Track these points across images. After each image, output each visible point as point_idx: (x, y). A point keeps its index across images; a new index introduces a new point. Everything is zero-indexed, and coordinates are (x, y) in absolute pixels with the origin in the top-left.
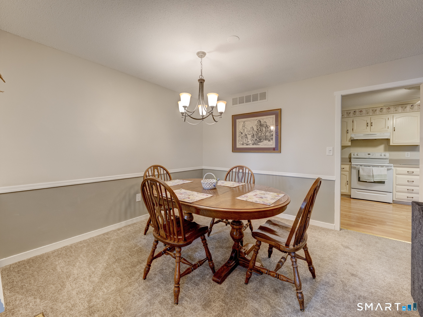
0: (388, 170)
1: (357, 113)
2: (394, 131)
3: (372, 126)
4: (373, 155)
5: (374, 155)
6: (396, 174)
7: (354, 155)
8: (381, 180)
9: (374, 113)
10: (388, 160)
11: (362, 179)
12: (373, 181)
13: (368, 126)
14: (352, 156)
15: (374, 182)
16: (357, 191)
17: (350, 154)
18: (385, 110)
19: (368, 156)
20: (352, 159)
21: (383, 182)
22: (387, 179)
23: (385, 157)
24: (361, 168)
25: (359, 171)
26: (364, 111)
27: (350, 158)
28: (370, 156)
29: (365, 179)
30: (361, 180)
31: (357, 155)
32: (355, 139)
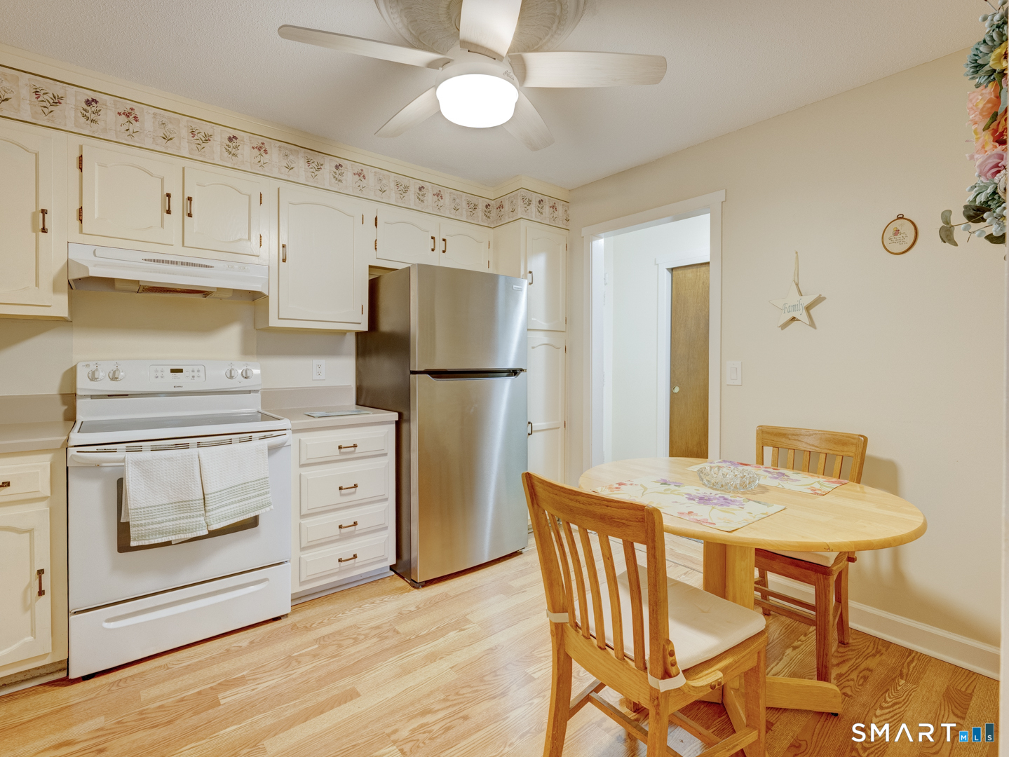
0: (273, 450)
1: (109, 117)
2: (284, 260)
3: (190, 215)
4: (196, 374)
5: (202, 374)
6: (302, 466)
7: (93, 378)
8: (243, 512)
9: (200, 149)
10: (259, 395)
11: (143, 537)
12: (206, 532)
13: (169, 212)
14: (79, 385)
15: (213, 534)
16: (109, 621)
17: (71, 374)
18: (246, 151)
19: (170, 382)
20: (80, 403)
21: (253, 523)
22: (269, 504)
23: (246, 384)
24: (137, 464)
25: (120, 483)
26: (148, 122)
27: (69, 399)
28: (183, 381)
29: (161, 533)
30: (133, 544)
31: (114, 379)
32: (92, 274)
